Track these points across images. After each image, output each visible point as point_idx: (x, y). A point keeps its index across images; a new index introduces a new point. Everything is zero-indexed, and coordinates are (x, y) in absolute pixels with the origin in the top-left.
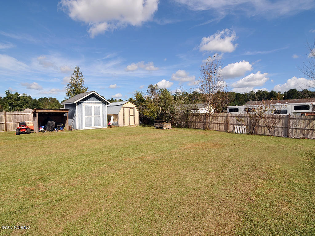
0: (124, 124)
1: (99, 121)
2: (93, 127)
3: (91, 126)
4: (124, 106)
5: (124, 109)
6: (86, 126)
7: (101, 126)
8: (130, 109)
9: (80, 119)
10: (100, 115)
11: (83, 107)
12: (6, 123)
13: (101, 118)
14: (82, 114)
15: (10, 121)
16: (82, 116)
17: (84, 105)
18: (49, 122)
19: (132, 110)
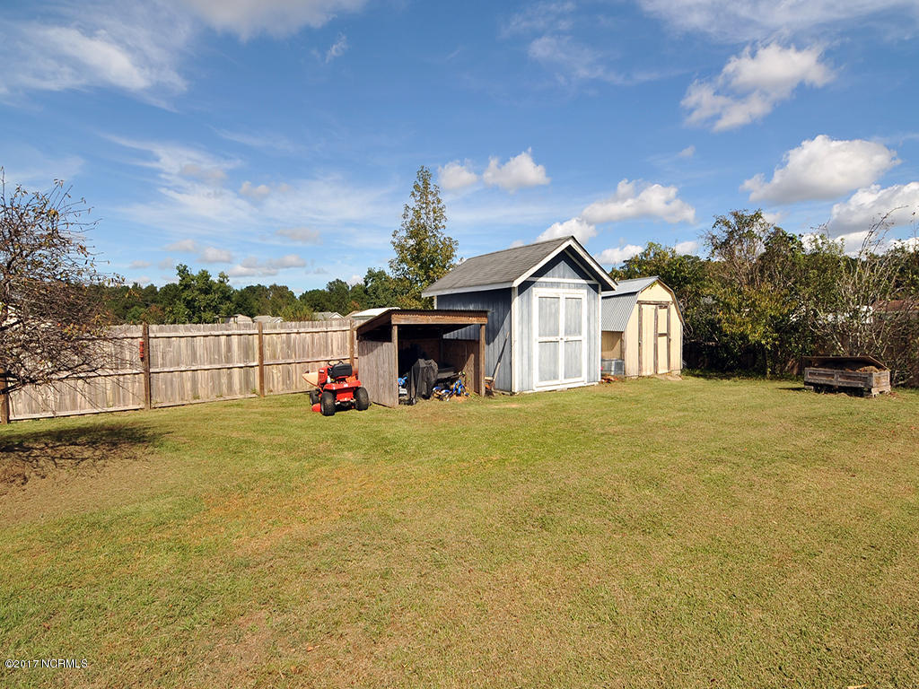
0: (640, 370)
1: (577, 358)
2: (562, 383)
3: (556, 377)
4: (640, 297)
5: (640, 310)
6: (542, 379)
7: (582, 380)
8: (659, 310)
9: (525, 349)
10: (580, 333)
11: (535, 302)
12: (261, 365)
13: (585, 344)
14: (531, 329)
15: (274, 357)
16: (529, 338)
17: (536, 292)
18: (422, 363)
19: (662, 313)
